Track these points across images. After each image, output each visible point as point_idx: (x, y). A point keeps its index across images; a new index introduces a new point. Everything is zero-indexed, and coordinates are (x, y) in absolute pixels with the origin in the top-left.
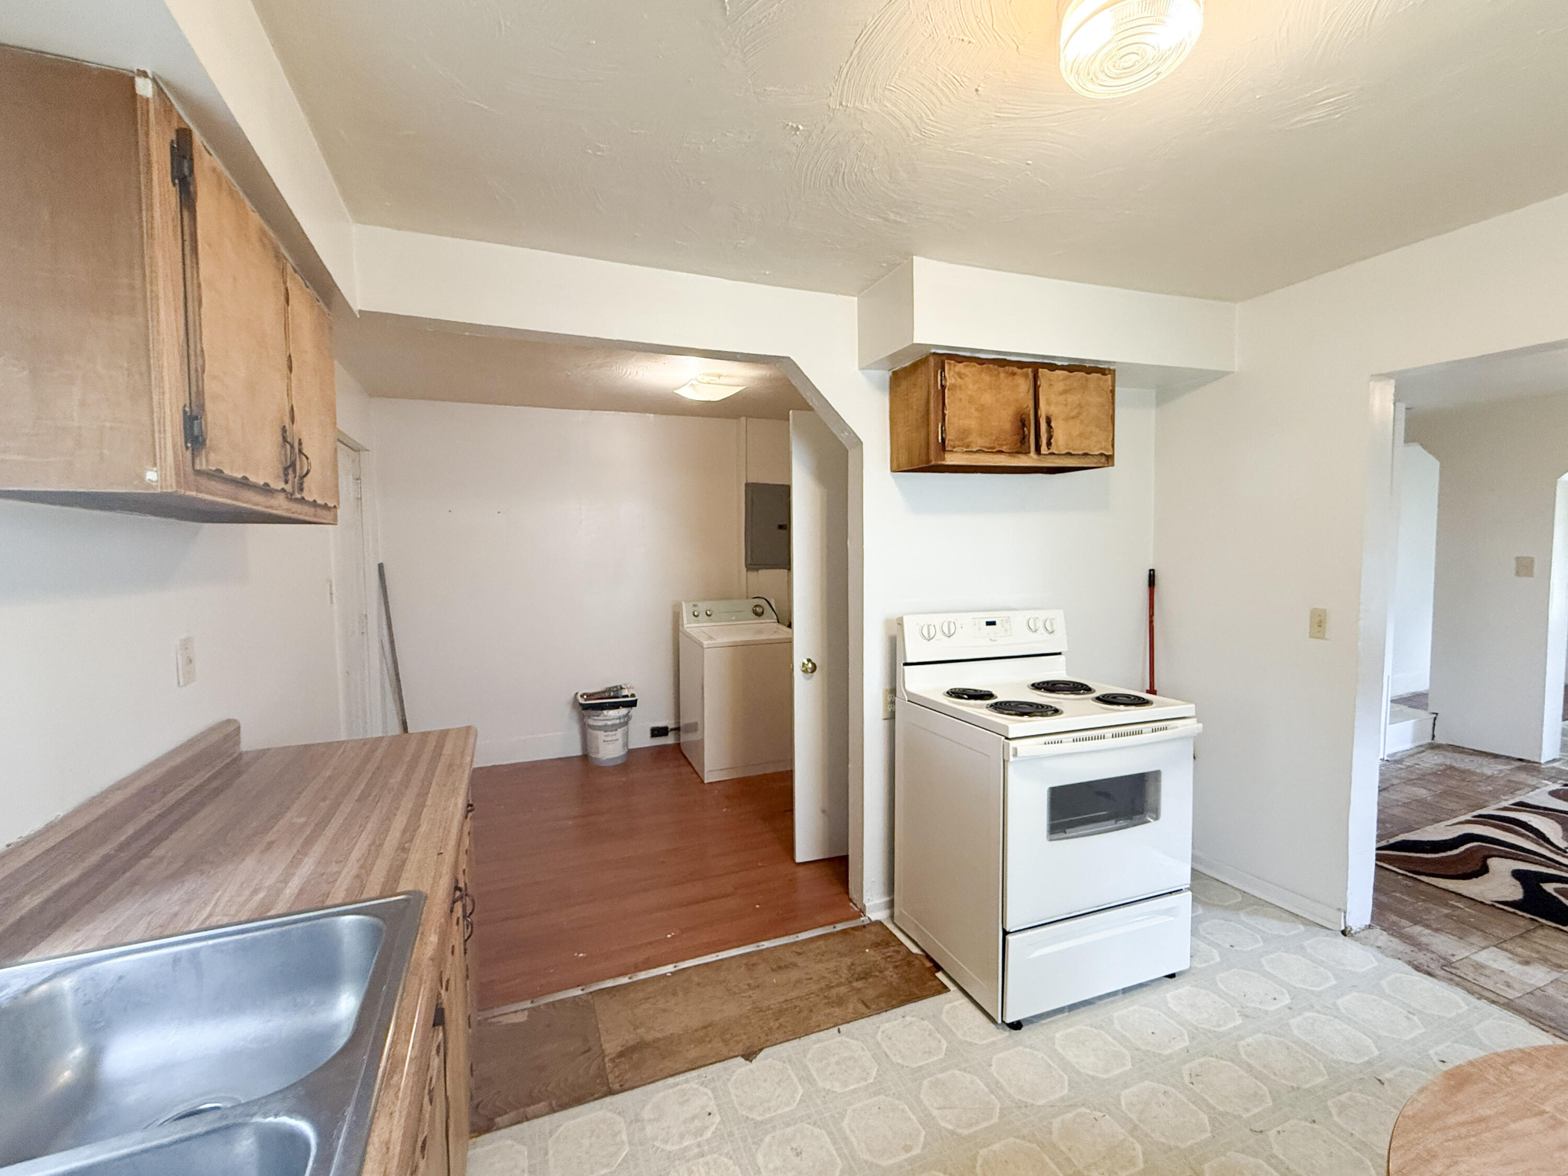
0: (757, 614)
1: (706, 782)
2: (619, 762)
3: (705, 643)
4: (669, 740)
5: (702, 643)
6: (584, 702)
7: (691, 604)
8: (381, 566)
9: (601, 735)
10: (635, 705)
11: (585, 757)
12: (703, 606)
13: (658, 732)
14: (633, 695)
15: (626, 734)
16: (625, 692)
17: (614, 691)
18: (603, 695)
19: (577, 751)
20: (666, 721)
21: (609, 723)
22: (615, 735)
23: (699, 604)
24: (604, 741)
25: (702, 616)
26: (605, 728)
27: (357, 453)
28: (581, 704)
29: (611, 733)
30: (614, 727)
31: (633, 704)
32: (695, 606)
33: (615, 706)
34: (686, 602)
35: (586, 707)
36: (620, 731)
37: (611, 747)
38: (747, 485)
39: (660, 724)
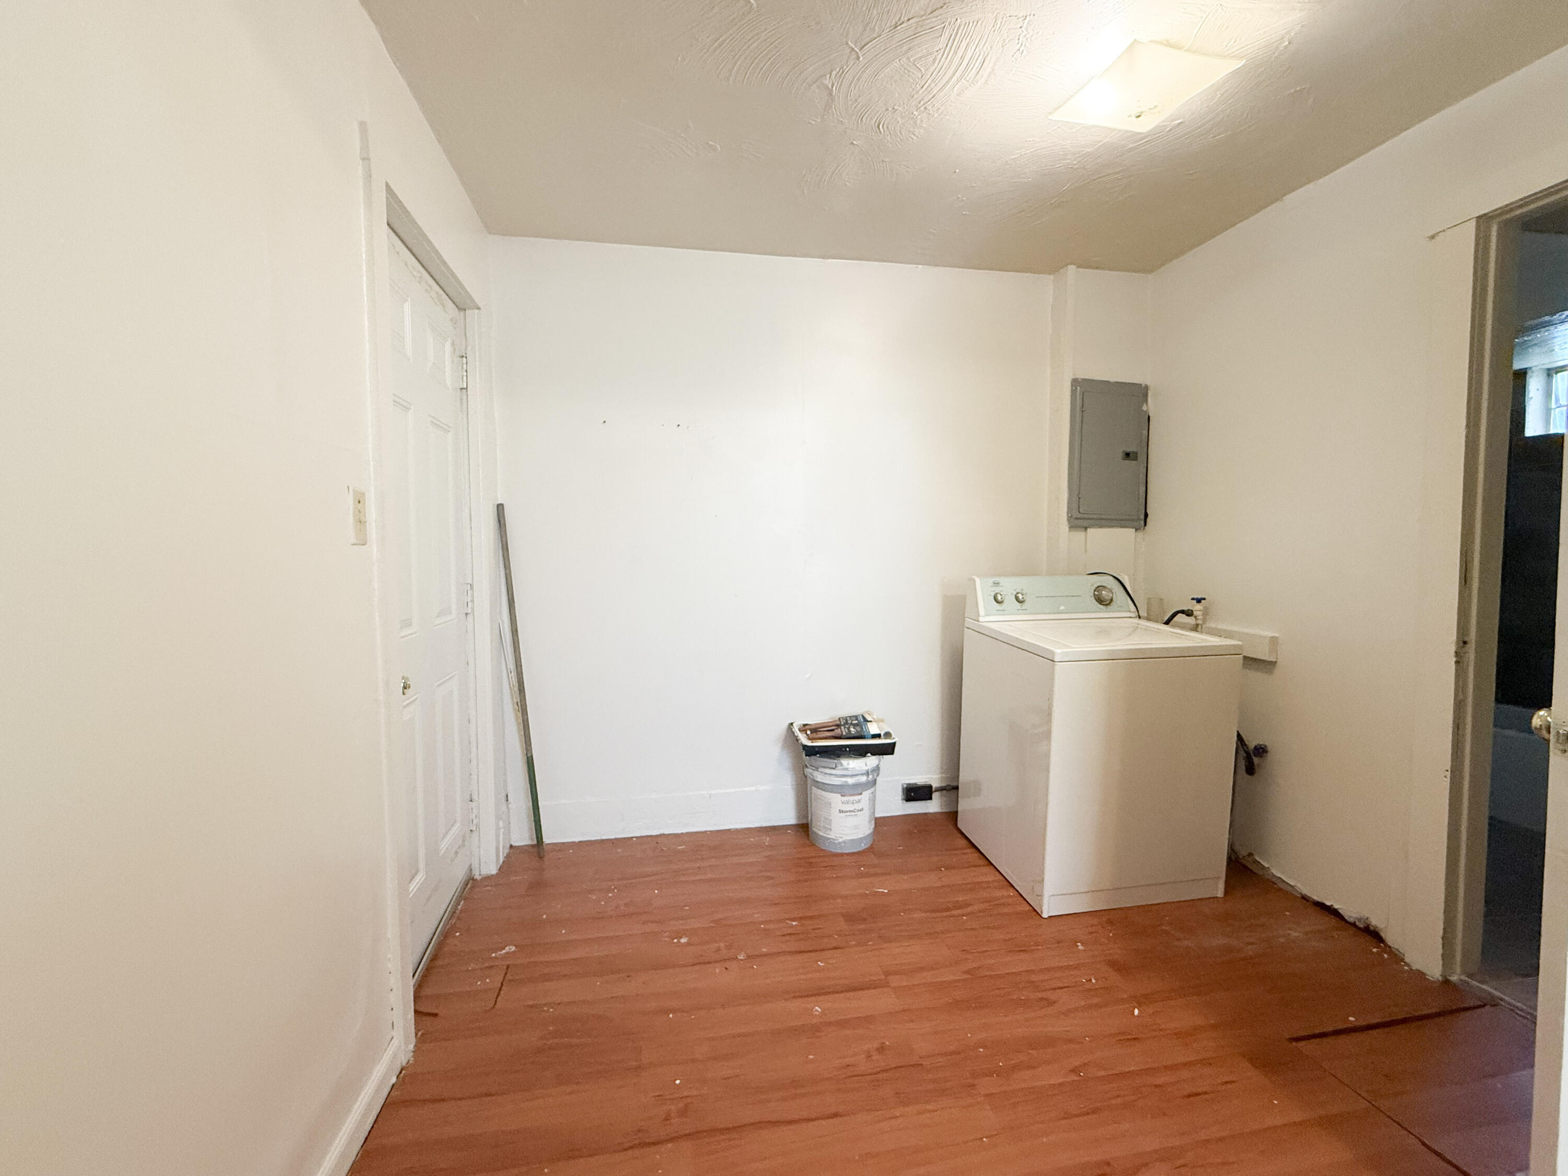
0: (1100, 600)
1: (1045, 915)
2: (863, 846)
3: (1058, 651)
4: (933, 806)
5: (1052, 653)
6: (809, 743)
7: (991, 580)
8: (500, 508)
9: (836, 799)
10: (892, 753)
11: (804, 828)
12: (1009, 586)
13: (915, 793)
14: (888, 735)
15: (873, 800)
16: (873, 729)
17: (855, 725)
18: (838, 732)
19: (788, 817)
20: (930, 776)
21: (851, 781)
22: (859, 801)
23: (1003, 580)
24: (841, 811)
25: (1010, 601)
26: (842, 790)
27: (462, 313)
28: (805, 747)
29: (851, 798)
30: (858, 789)
31: (888, 750)
32: (996, 584)
33: (861, 752)
34: (978, 576)
35: (811, 752)
36: (866, 794)
37: (851, 821)
38: (1075, 382)
39: (920, 779)
